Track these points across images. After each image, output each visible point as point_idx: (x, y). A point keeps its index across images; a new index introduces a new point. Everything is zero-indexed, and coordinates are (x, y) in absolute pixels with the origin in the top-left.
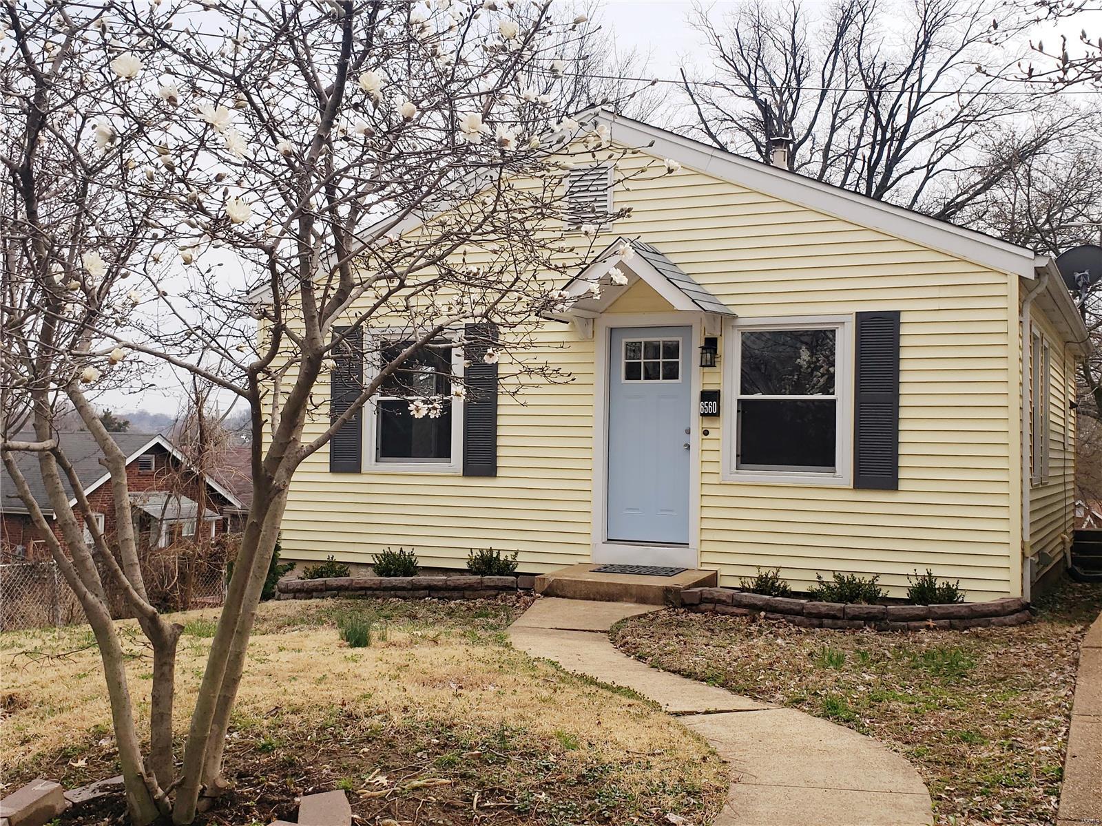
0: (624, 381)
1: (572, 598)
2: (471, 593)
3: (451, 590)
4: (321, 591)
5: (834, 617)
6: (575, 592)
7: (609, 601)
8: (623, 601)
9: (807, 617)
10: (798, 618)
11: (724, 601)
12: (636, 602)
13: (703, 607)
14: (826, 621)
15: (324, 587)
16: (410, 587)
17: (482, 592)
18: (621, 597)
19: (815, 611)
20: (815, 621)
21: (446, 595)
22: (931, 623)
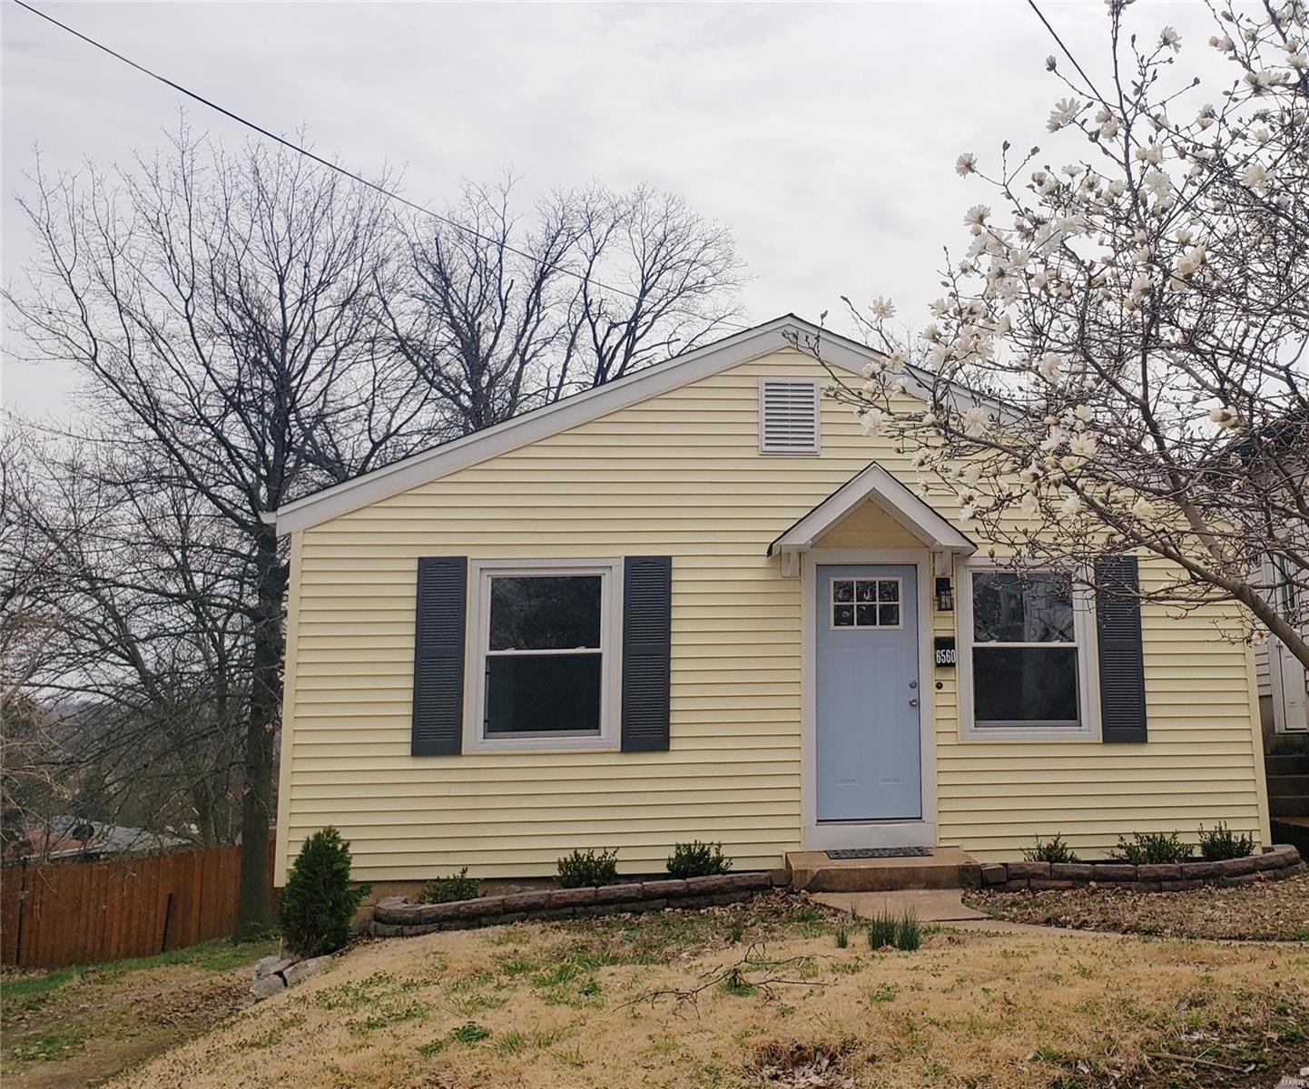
0: (833, 627)
1: (843, 892)
2: (720, 897)
3: (695, 896)
4: (497, 914)
5: (1173, 879)
6: (847, 884)
7: (892, 890)
8: (909, 888)
9: (1143, 882)
10: (1133, 884)
11: (1040, 875)
12: (925, 888)
13: (1012, 884)
14: (1165, 884)
15: (500, 909)
16: (640, 897)
17: (734, 895)
18: (909, 883)
19: (1152, 875)
20: (1154, 885)
21: (690, 902)
22: (1260, 874)
